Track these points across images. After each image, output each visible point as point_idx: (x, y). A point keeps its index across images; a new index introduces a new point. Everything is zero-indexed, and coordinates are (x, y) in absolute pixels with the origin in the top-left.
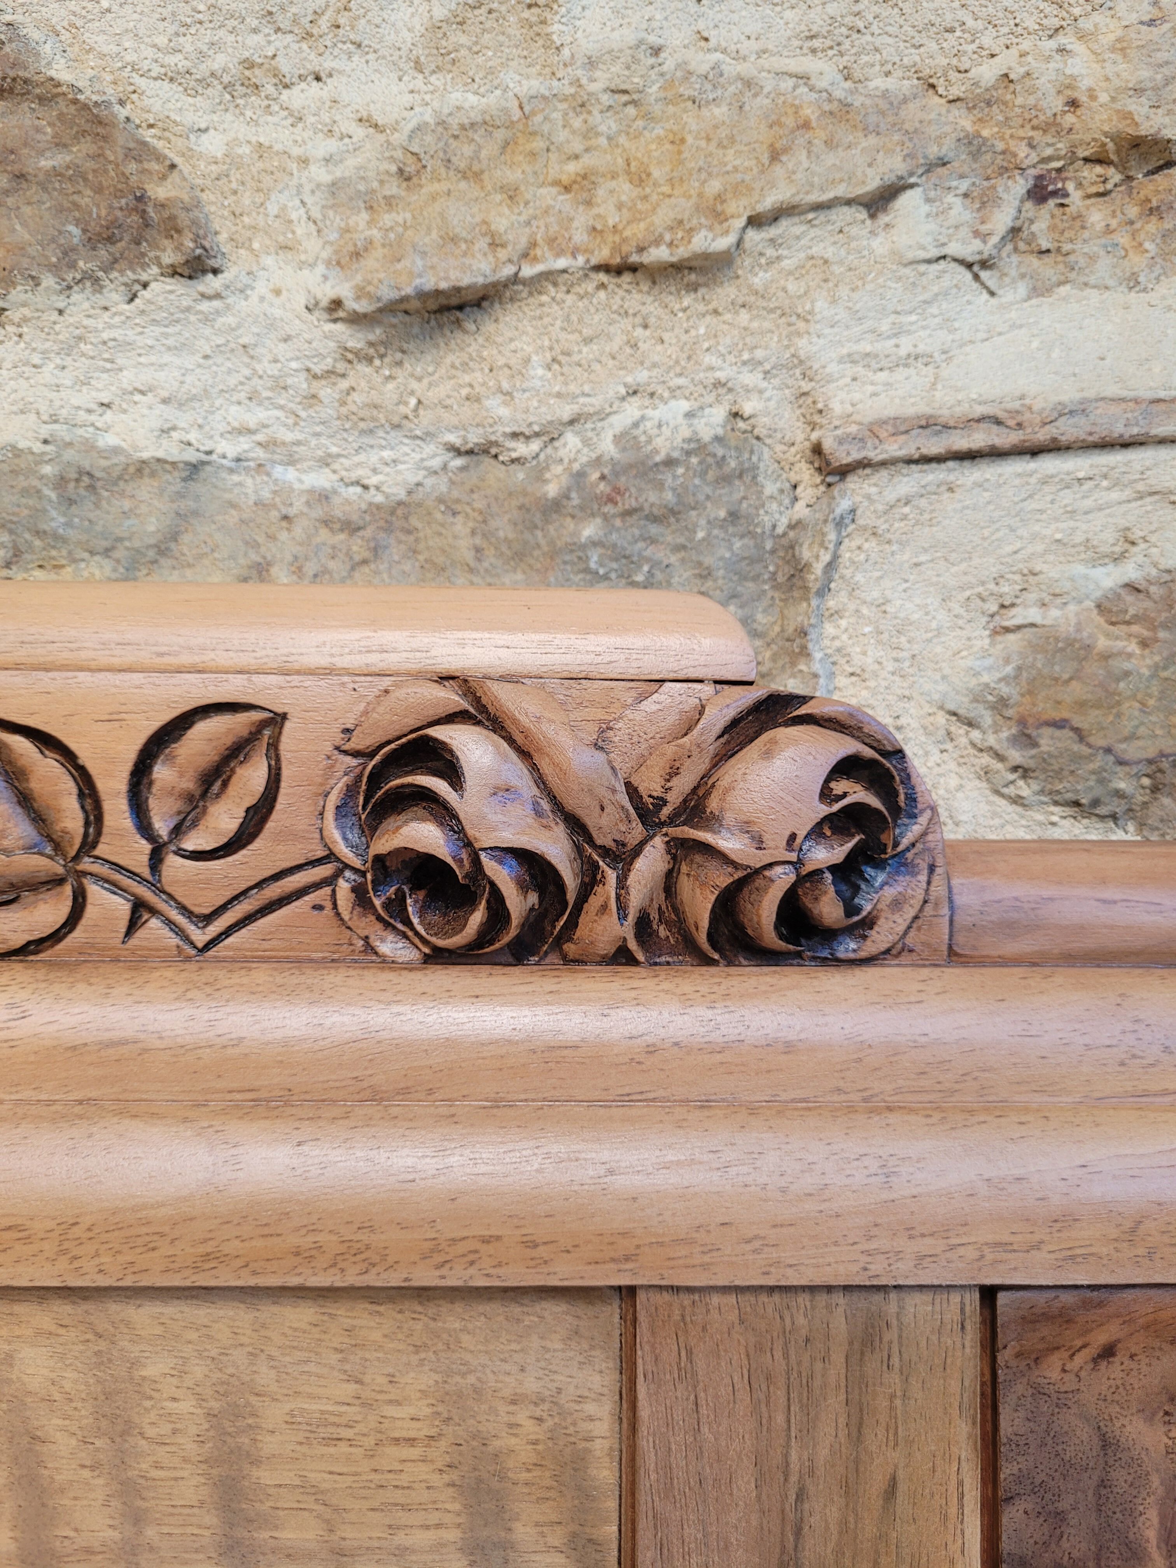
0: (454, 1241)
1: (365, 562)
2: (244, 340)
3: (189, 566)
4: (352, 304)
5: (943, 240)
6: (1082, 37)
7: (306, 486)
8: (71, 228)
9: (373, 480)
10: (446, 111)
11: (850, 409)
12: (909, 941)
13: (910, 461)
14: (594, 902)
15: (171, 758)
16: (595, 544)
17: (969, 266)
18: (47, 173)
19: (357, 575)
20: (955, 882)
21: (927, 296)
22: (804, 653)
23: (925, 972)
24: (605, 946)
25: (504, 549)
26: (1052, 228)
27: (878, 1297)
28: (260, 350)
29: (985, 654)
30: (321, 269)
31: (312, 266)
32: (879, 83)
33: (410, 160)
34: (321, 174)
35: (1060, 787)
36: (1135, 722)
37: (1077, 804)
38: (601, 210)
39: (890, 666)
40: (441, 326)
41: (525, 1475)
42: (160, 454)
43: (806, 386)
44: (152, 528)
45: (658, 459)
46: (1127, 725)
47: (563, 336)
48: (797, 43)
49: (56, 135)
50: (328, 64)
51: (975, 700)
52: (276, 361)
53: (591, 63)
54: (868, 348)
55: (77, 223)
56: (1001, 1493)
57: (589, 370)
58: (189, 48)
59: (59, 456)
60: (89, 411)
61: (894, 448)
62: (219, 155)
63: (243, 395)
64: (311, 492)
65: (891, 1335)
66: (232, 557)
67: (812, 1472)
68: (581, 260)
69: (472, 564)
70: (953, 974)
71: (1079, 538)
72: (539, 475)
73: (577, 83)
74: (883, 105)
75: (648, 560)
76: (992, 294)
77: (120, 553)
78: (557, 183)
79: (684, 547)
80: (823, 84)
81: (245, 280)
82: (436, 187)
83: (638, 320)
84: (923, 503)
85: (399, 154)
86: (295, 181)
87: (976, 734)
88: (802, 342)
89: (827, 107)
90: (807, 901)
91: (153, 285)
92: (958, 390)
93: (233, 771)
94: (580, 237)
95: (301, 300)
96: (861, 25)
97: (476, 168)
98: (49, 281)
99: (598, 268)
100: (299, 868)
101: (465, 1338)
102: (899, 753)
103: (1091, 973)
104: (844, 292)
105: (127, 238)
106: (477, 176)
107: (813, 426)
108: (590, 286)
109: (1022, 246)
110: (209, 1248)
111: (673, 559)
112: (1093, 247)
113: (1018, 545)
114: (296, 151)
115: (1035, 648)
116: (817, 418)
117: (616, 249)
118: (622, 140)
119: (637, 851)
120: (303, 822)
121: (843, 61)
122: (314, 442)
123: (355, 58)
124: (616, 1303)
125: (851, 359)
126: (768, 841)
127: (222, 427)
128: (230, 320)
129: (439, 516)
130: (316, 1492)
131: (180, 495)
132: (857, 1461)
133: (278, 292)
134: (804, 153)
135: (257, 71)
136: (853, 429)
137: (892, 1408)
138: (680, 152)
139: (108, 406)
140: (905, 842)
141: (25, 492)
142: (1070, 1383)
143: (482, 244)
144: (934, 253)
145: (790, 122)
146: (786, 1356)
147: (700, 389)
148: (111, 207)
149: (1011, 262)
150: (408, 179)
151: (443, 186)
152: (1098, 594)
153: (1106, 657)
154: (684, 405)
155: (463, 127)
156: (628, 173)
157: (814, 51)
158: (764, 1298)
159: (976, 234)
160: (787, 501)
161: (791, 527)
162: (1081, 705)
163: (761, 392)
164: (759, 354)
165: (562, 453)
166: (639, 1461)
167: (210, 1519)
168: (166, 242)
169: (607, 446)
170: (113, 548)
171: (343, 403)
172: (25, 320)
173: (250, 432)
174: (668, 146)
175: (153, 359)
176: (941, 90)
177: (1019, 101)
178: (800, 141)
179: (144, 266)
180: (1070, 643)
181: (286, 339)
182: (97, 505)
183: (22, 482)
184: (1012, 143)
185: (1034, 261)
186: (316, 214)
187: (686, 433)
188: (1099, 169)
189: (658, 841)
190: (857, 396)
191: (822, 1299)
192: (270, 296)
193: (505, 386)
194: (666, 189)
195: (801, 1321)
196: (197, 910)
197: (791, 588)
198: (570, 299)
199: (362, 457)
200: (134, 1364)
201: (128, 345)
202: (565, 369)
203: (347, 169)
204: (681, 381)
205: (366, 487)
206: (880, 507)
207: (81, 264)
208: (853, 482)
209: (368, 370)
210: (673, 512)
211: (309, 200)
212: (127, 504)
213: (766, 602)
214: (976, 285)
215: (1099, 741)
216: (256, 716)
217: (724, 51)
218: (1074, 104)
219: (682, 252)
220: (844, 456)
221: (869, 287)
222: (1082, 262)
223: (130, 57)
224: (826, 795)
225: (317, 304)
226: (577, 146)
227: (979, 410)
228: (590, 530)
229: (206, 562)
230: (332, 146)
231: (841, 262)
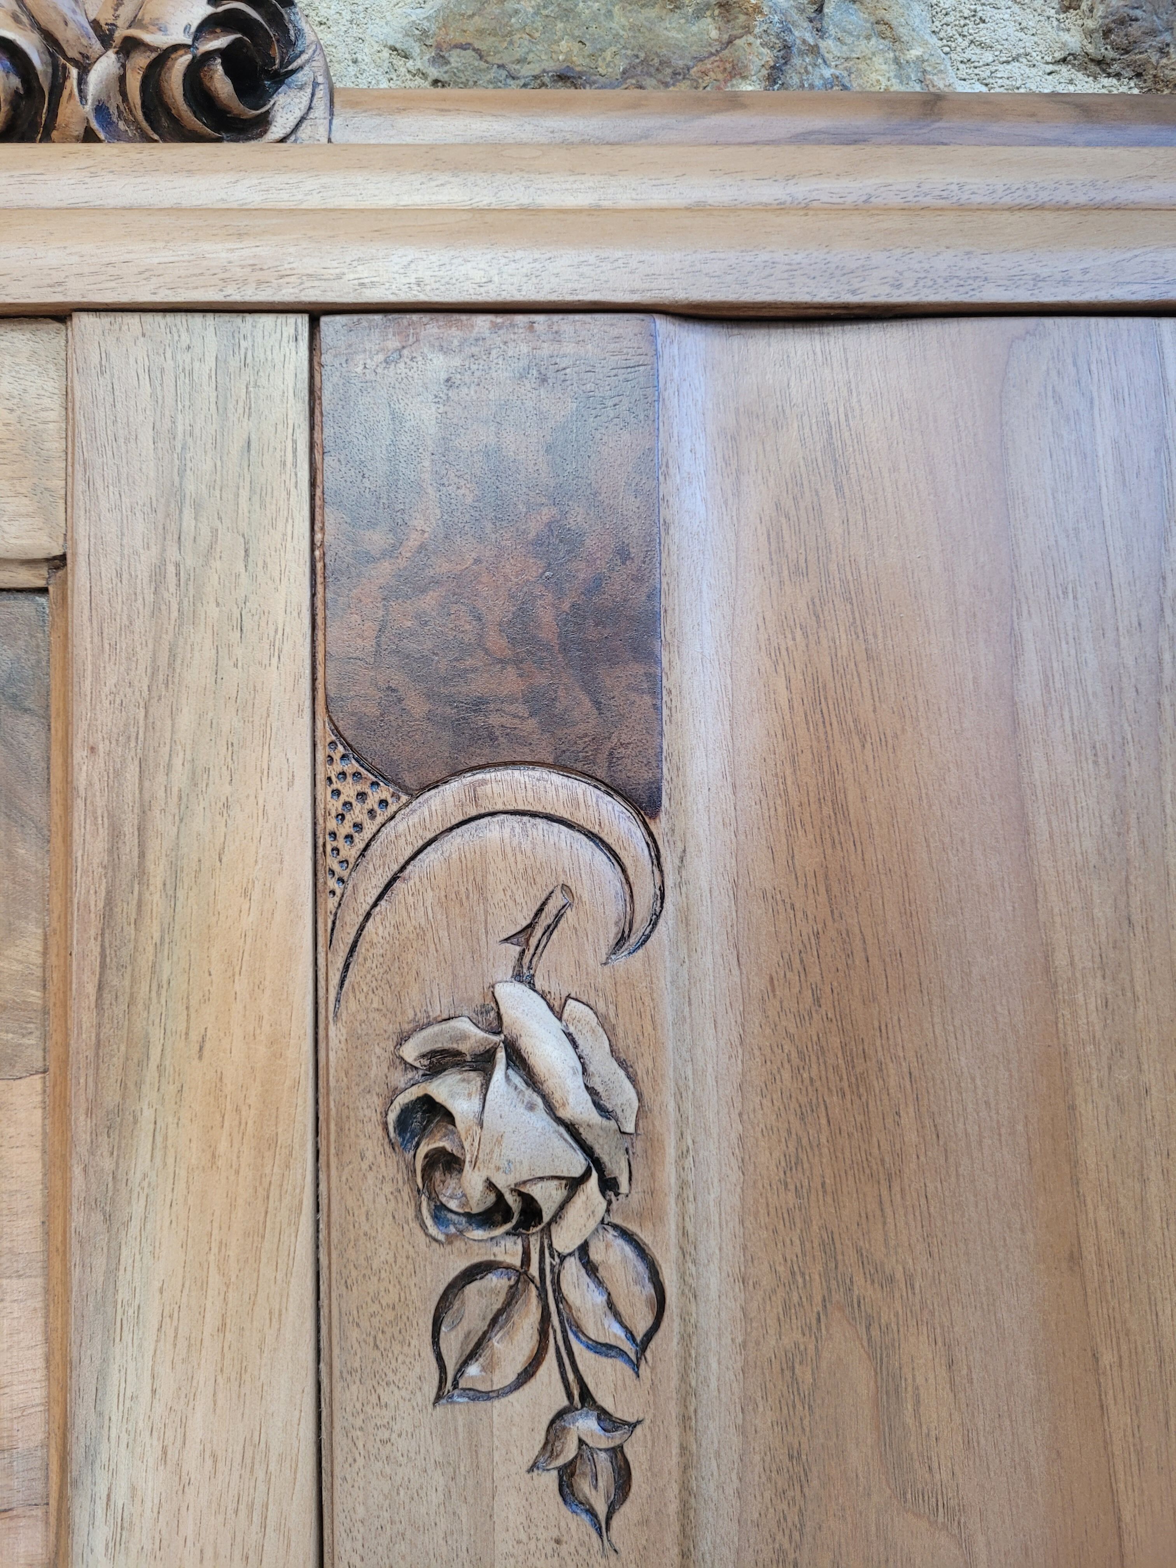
12: (300, 135)
24: (77, 126)
27: (237, 319)
36: (525, 50)
46: (519, 53)
51: (407, 35)
65: (247, 344)
67: (192, 434)
87: (410, 63)
90: (202, 76)
119: (94, 60)
132: (223, 427)
137: (247, 393)
140: (294, 64)
142: (370, 376)
146: (174, 358)
162: (481, 32)
189: (111, 57)
191: (200, 320)
195: (186, 336)
215: (495, 60)
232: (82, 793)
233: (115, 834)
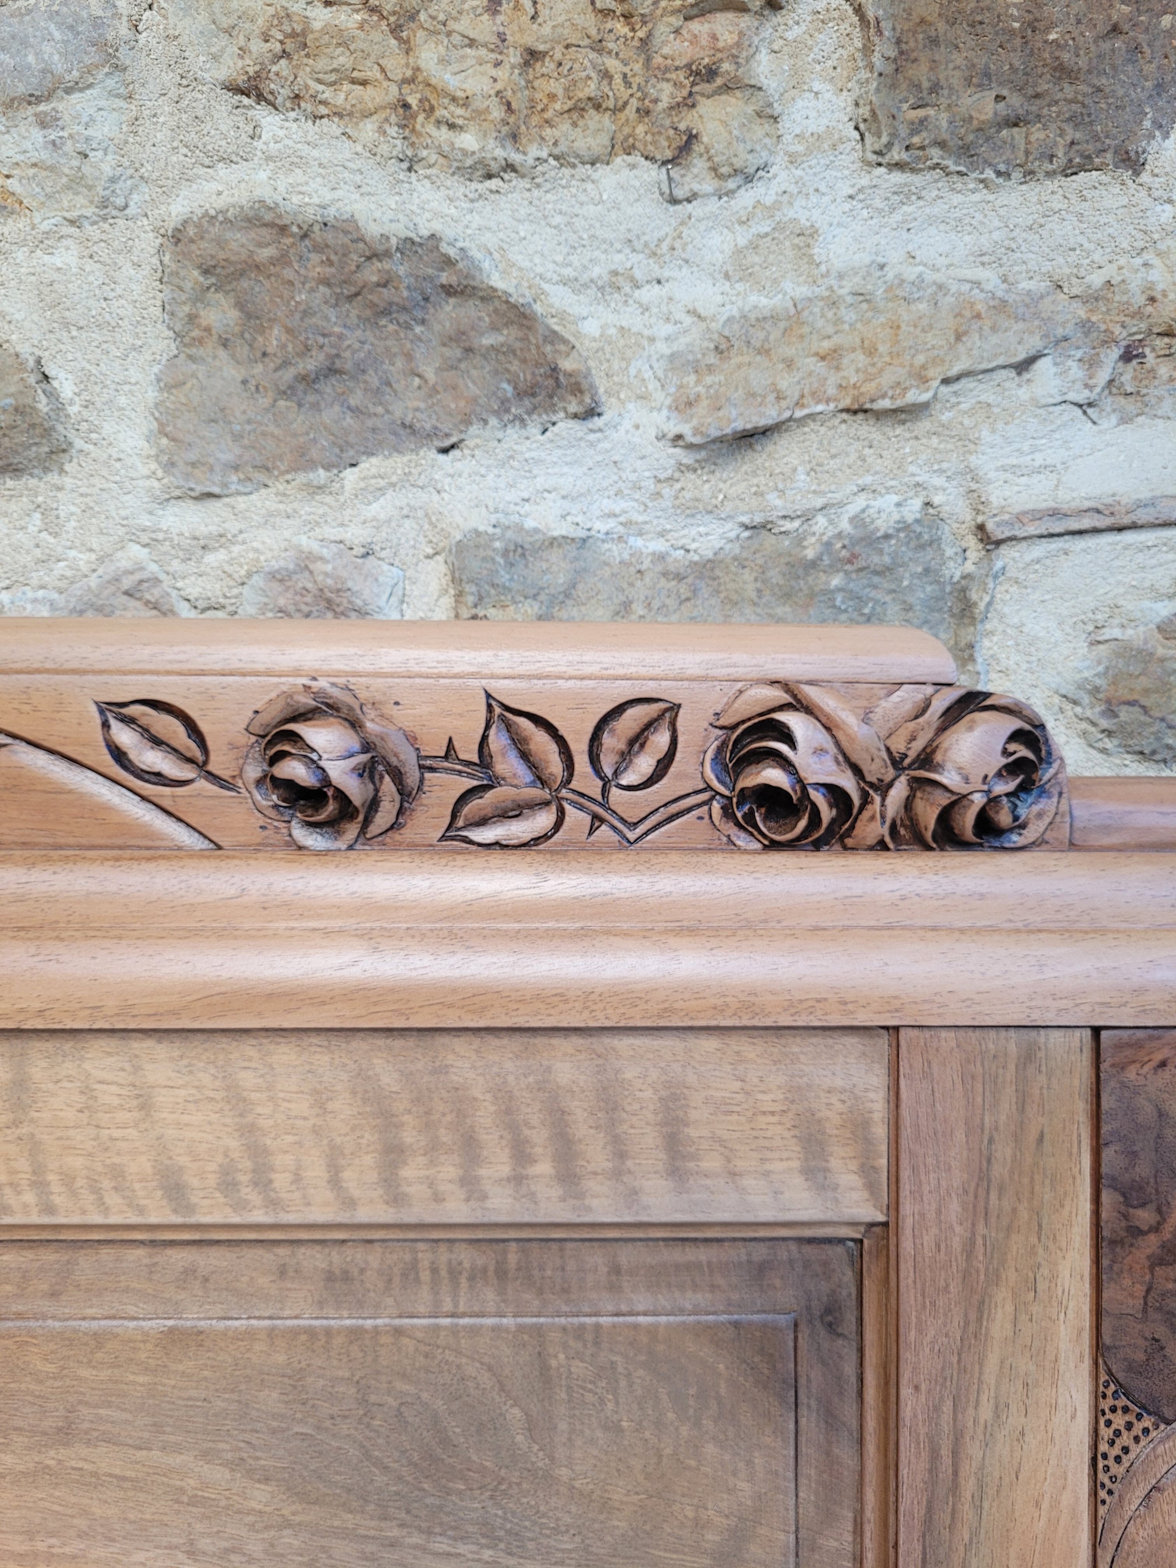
0: (801, 1001)
1: (688, 599)
2: (616, 458)
3: (584, 604)
4: (690, 438)
5: (1065, 390)
6: (1159, 255)
7: (650, 550)
8: (505, 385)
9: (693, 546)
10: (747, 309)
11: (1004, 503)
12: (1047, 837)
13: (1042, 536)
14: (866, 815)
15: (612, 731)
16: (839, 590)
17: (1080, 406)
18: (487, 349)
19: (683, 607)
20: (1074, 802)
21: (1053, 427)
22: (972, 659)
23: (1058, 855)
24: (872, 840)
25: (776, 590)
26: (1135, 378)
27: (1033, 1033)
28: (625, 465)
29: (1085, 658)
30: (665, 412)
31: (660, 410)
32: (1025, 285)
33: (723, 340)
34: (664, 349)
35: (1131, 742)
37: (1142, 753)
38: (845, 373)
39: (1025, 666)
40: (739, 448)
41: (835, 1132)
42: (564, 533)
43: (974, 486)
44: (561, 581)
45: (879, 534)
47: (818, 453)
48: (972, 259)
49: (492, 322)
50: (666, 273)
51: (1079, 688)
52: (635, 471)
53: (841, 276)
54: (1015, 462)
55: (509, 382)
56: (1102, 1141)
57: (834, 475)
58: (576, 263)
59: (503, 535)
60: (516, 504)
61: (1032, 529)
62: (597, 335)
63: (612, 493)
64: (654, 554)
65: (1041, 1054)
66: (610, 598)
67: (997, 1129)
68: (832, 406)
69: (756, 600)
70: (1073, 856)
71: (1147, 584)
72: (800, 540)
73: (831, 288)
74: (1028, 300)
75: (872, 599)
76: (1094, 423)
77: (542, 597)
78: (817, 354)
79: (894, 591)
80: (989, 287)
81: (617, 419)
82: (740, 359)
83: (866, 443)
84: (1048, 562)
85: (716, 336)
86: (646, 353)
87: (1078, 710)
88: (972, 458)
89: (992, 303)
90: (992, 814)
91: (560, 425)
92: (1073, 490)
93: (647, 738)
94: (831, 391)
95: (653, 432)
96: (1014, 246)
97: (766, 346)
98: (493, 421)
99: (842, 411)
100: (688, 795)
101: (802, 1057)
102: (1042, 727)
103: (1155, 856)
104: (1000, 425)
105: (544, 393)
106: (767, 352)
107: (978, 512)
108: (836, 422)
109: (1114, 390)
110: (666, 1005)
111: (888, 599)
112: (1161, 392)
113: (1108, 588)
114: (646, 332)
115: (1118, 655)
116: (981, 507)
117: (855, 399)
118: (859, 325)
119: (890, 785)
120: (692, 768)
121: (1001, 271)
122: (655, 522)
123: (684, 270)
124: (886, 1037)
125: (1004, 469)
126: (972, 780)
127: (598, 513)
128: (606, 445)
129: (733, 569)
130: (721, 1142)
131: (576, 559)
132: (1022, 1122)
133: (637, 427)
134: (977, 336)
135: (620, 278)
136: (1006, 517)
137: (1041, 1094)
138: (897, 335)
139: (527, 500)
140: (1045, 779)
141: (484, 559)
142: (1141, 1081)
143: (771, 397)
144: (1060, 399)
145: (968, 314)
146: (983, 1065)
147: (905, 488)
148: (533, 374)
149: (1108, 403)
150: (722, 353)
151: (746, 359)
152: (1158, 620)
153: (1162, 660)
154: (895, 498)
155: (758, 320)
156: (863, 348)
157: (983, 264)
158: (970, 1032)
159: (1086, 386)
160: (960, 561)
161: (964, 577)
162: (1146, 691)
163: (944, 490)
164: (945, 465)
165: (815, 528)
166: (901, 1122)
167: (663, 1156)
168: (572, 398)
169: (845, 525)
170: (538, 594)
171: (677, 498)
172: (477, 446)
173: (615, 516)
174: (888, 330)
175: (556, 470)
176: (1065, 290)
177: (1117, 298)
178: (975, 327)
179: (555, 412)
180: (1140, 651)
181: (643, 458)
182: (526, 566)
183: (482, 553)
184: (1111, 325)
185: (1121, 399)
186: (660, 374)
187: (896, 517)
188: (1166, 340)
189: (903, 779)
190: (1008, 493)
191: (1003, 1033)
192: (632, 430)
193: (780, 486)
194: (887, 359)
195: (991, 1046)
196: (629, 820)
197: (962, 617)
198: (823, 430)
199: (686, 531)
200: (617, 1072)
201: (538, 461)
202: (819, 475)
203: (680, 344)
204: (893, 483)
205: (688, 551)
206: (1021, 565)
207: (513, 410)
208: (1004, 549)
209: (693, 477)
210: (888, 569)
211: (656, 365)
212: (545, 566)
213: (946, 625)
214: (1084, 418)
215: (1157, 714)
216: (662, 706)
217: (925, 265)
218: (1152, 299)
219: (899, 403)
220: (999, 534)
221: (1017, 422)
222: (1153, 401)
223: (539, 270)
224: (1005, 753)
225: (664, 436)
226: (830, 330)
227: (1087, 504)
228: (836, 581)
229: (593, 601)
230: (669, 329)
231: (998, 406)
232: (908, 1423)
233: (935, 1456)
